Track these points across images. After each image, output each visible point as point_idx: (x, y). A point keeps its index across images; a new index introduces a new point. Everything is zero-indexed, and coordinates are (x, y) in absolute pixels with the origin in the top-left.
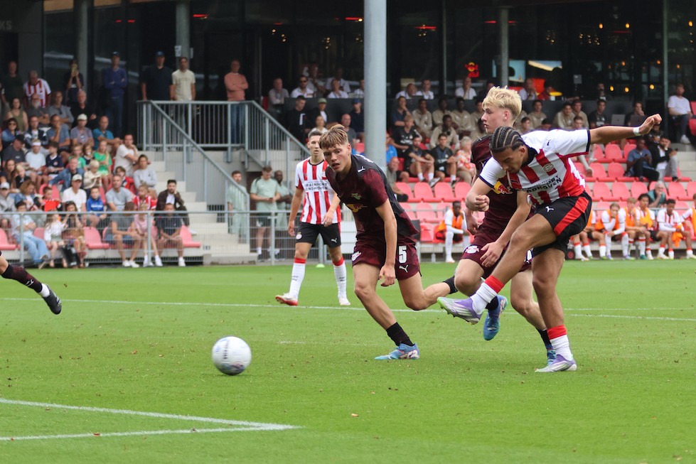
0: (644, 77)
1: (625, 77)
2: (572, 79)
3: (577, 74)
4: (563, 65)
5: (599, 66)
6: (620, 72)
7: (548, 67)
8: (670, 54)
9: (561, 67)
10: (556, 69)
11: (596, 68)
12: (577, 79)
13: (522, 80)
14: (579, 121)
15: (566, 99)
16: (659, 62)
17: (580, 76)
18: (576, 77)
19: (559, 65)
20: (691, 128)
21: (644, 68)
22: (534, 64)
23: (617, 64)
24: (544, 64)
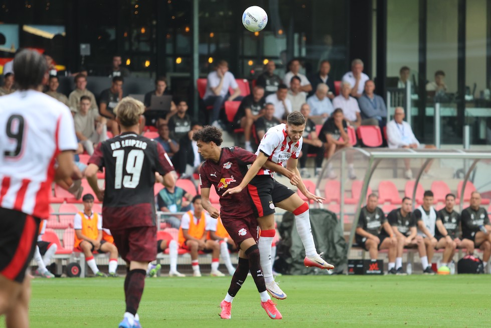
0: (169, 49)
1: (145, 47)
2: (78, 49)
3: (85, 42)
4: (67, 31)
5: (112, 33)
6: (139, 41)
7: (47, 33)
8: (201, 20)
9: (64, 34)
10: (57, 37)
11: (108, 36)
12: (85, 49)
13: (14, 50)
14: (86, 101)
15: (70, 75)
16: (187, 29)
17: (89, 46)
18: (83, 46)
19: (61, 31)
20: (227, 112)
21: (168, 36)
22: (30, 29)
23: (135, 32)
24: (43, 30)
